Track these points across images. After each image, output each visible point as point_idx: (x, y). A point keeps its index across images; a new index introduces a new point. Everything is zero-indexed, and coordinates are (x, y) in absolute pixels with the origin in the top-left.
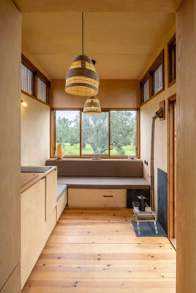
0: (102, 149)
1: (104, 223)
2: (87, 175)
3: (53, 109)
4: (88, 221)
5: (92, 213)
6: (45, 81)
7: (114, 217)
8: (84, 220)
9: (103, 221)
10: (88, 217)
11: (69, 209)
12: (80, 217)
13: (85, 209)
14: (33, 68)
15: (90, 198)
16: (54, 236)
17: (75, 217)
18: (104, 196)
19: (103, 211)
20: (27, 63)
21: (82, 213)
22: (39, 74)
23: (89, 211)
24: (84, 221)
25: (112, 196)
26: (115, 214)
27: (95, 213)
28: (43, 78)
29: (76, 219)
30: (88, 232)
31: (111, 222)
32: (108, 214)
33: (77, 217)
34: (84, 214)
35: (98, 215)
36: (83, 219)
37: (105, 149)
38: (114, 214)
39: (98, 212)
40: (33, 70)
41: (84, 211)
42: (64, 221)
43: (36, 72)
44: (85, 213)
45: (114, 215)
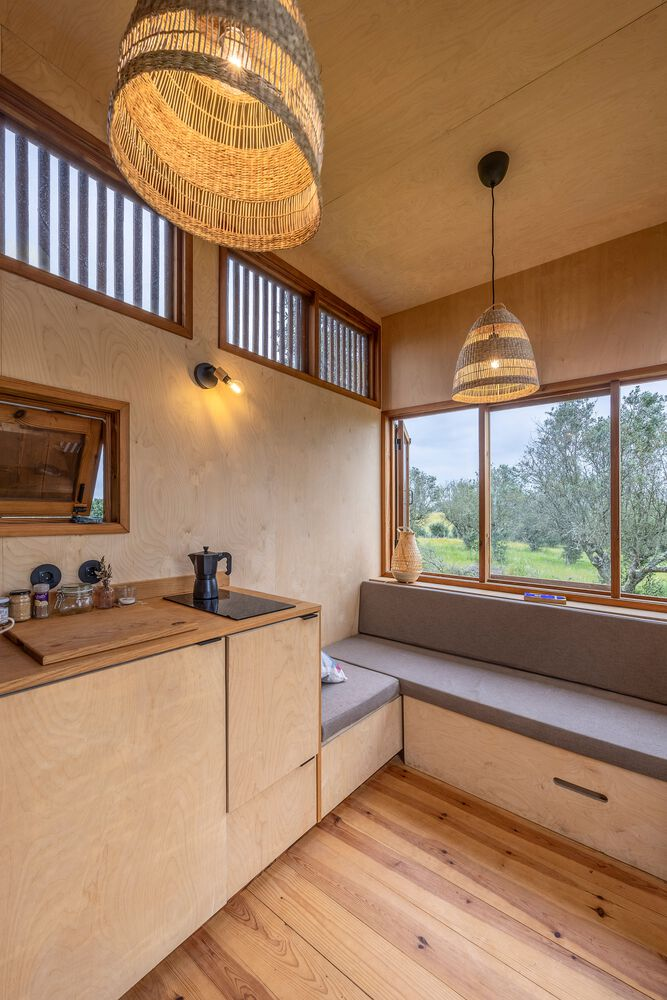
0: (637, 566)
1: (524, 932)
2: (496, 659)
3: (388, 416)
4: (452, 874)
5: (485, 841)
6: (356, 325)
7: (594, 918)
8: (436, 856)
9: (523, 918)
10: (456, 848)
11: (404, 775)
12: (425, 834)
13: (465, 803)
14: (296, 283)
15: (487, 764)
16: (288, 873)
17: (405, 824)
18: (557, 781)
19: (543, 851)
20: (269, 266)
21: (442, 817)
22: (321, 299)
23: (474, 821)
24: (433, 862)
25: (604, 798)
26: (606, 907)
27: (496, 846)
28: (347, 315)
29: (403, 834)
30: (421, 939)
31: (566, 943)
32: (565, 880)
33: (415, 830)
34: (447, 828)
35: (511, 861)
36: (430, 851)
37: (646, 567)
38: (598, 903)
39: (515, 848)
40: (301, 290)
41: (454, 810)
42: (357, 824)
43: (313, 293)
44: (457, 826)
45: (601, 913)
